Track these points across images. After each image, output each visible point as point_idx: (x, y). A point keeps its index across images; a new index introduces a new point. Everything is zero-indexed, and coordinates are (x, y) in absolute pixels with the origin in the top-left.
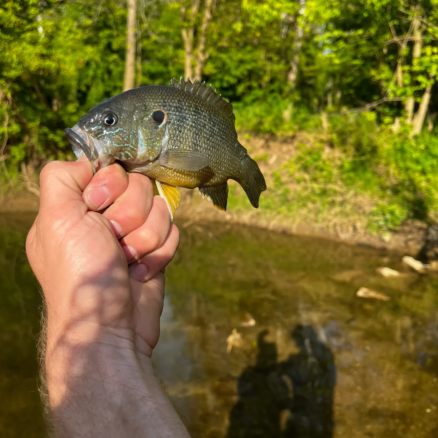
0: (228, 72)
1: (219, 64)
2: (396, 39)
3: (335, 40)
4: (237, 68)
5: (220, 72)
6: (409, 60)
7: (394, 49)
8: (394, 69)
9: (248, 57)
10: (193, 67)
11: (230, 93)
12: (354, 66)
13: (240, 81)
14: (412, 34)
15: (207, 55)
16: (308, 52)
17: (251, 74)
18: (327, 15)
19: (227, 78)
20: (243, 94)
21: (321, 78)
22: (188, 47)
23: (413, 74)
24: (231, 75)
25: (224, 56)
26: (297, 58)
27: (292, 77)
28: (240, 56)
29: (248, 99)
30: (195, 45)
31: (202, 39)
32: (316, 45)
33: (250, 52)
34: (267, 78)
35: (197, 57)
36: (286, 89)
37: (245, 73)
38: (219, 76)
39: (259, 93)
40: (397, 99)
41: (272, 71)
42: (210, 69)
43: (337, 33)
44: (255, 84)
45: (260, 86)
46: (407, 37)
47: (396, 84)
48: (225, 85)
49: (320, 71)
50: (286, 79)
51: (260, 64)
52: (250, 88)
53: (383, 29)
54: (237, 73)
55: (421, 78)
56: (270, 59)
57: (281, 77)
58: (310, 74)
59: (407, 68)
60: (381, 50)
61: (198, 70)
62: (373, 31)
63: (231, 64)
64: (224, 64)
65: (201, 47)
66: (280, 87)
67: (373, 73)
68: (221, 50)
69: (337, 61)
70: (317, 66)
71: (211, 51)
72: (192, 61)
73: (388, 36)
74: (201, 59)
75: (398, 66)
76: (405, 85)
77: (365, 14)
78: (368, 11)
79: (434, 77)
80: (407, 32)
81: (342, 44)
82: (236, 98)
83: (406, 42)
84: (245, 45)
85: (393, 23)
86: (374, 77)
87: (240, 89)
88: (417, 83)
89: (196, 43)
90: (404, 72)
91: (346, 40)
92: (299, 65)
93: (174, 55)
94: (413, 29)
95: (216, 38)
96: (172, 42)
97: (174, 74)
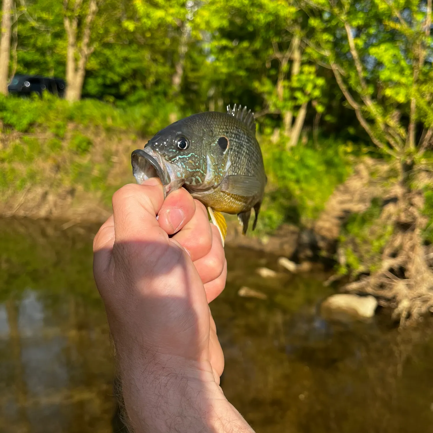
0: (111, 69)
1: (103, 59)
2: (278, 55)
3: (222, 50)
4: (121, 66)
5: (103, 68)
6: (288, 76)
7: (276, 64)
8: (275, 82)
9: (133, 56)
10: (76, 60)
11: (113, 91)
12: (240, 77)
13: (124, 79)
14: (292, 52)
15: (92, 49)
17: (136, 74)
18: (216, 23)
19: (110, 75)
20: (127, 93)
21: (205, 84)
22: (71, 39)
23: (293, 90)
24: (115, 73)
25: (108, 52)
26: (182, 62)
27: (177, 80)
28: (124, 53)
29: (132, 98)
30: (78, 37)
31: (87, 31)
32: (201, 52)
33: (137, 51)
34: (151, 79)
35: (80, 50)
36: (171, 92)
37: (130, 72)
38: (103, 72)
39: (143, 93)
40: (277, 112)
41: (157, 73)
42: (93, 64)
43: (224, 42)
44: (139, 84)
45: (145, 87)
46: (288, 54)
47: (277, 97)
48: (108, 82)
49: (203, 78)
50: (171, 84)
51: (145, 64)
52: (134, 88)
53: (267, 43)
54: (122, 71)
55: (298, 95)
56: (155, 60)
57: (166, 80)
58: (195, 80)
59: (286, 83)
60: (264, 64)
61: (81, 63)
62: (258, 45)
63: (114, 61)
64: (108, 60)
65: (86, 40)
66: (165, 89)
67: (256, 84)
68: (108, 45)
69: (225, 71)
70: (200, 73)
71: (96, 45)
72: (74, 54)
73: (271, 52)
74: (85, 53)
75: (278, 80)
76: (285, 100)
77: (250, 29)
78: (254, 26)
79: (309, 95)
80: (287, 51)
81: (228, 54)
82: (120, 97)
83: (288, 59)
84: (131, 43)
85: (275, 40)
86: (256, 89)
87: (124, 87)
88: (295, 99)
89: (80, 35)
90: (284, 87)
91: (232, 50)
92: (184, 70)
93: (52, 44)
94: (293, 47)
95: (101, 32)
96: (50, 30)
97: (52, 65)
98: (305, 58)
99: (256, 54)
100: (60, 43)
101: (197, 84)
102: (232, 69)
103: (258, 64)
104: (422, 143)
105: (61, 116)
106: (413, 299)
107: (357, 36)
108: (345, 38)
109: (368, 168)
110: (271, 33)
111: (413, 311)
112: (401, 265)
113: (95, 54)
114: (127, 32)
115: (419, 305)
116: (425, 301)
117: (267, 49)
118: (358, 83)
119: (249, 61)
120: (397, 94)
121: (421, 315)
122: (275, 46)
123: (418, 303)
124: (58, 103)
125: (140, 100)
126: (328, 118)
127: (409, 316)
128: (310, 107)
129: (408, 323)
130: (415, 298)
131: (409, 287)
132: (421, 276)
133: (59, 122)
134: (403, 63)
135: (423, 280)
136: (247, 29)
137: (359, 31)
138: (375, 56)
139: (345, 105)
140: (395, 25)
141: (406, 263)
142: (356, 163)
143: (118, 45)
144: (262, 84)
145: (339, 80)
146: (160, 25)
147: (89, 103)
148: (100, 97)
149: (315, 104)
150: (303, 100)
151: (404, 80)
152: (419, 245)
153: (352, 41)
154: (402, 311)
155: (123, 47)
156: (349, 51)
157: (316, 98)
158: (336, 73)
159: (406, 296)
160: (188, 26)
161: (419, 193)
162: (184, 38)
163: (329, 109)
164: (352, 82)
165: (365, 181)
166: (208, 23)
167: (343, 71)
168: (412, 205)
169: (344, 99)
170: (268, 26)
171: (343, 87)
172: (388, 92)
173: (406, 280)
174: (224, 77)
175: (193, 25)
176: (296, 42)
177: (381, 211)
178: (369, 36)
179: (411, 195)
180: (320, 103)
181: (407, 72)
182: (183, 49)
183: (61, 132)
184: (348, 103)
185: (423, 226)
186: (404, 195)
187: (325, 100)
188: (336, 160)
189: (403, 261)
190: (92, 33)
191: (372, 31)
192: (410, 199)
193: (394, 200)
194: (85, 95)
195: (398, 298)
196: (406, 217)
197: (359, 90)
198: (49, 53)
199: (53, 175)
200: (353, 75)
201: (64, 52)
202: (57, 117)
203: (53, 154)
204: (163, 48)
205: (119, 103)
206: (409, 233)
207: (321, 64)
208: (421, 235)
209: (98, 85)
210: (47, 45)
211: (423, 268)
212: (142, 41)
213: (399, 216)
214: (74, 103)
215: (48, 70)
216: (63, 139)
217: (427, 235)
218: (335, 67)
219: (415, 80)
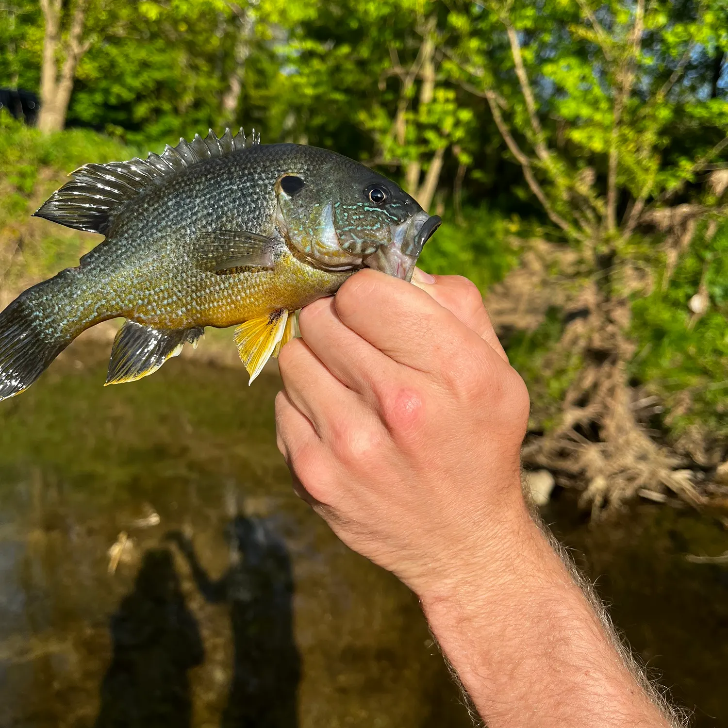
0: (119, 79)
1: (105, 63)
2: (398, 70)
3: (307, 56)
4: (137, 74)
5: (106, 77)
6: (414, 104)
7: (395, 84)
8: (392, 115)
9: (157, 58)
10: (57, 62)
11: (121, 116)
12: (335, 102)
13: (140, 97)
14: (422, 66)
15: (87, 45)
16: (259, 66)
17: (161, 89)
18: (297, 13)
19: (116, 89)
20: (145, 121)
21: (275, 111)
22: (51, 27)
23: (420, 127)
24: (123, 85)
25: (113, 51)
26: (241, 72)
27: (231, 103)
28: (143, 54)
29: (154, 129)
30: (64, 25)
31: (78, 16)
32: (272, 57)
33: (162, 51)
34: (188, 99)
35: (67, 46)
36: (220, 121)
37: (151, 85)
38: (104, 84)
39: (175, 122)
40: (395, 163)
41: (197, 89)
42: (89, 69)
43: (309, 45)
44: (166, 106)
45: (176, 111)
46: (414, 68)
47: (395, 138)
48: (113, 100)
49: (276, 99)
50: (220, 106)
51: (177, 73)
52: (158, 112)
53: (380, 51)
54: (136, 83)
55: (431, 135)
56: (194, 68)
57: (213, 101)
58: (260, 103)
59: (411, 116)
60: (375, 83)
61: (67, 68)
62: (364, 52)
63: (124, 66)
64: (113, 64)
65: (77, 30)
66: (210, 116)
67: (362, 116)
68: (114, 40)
69: (309, 91)
70: (272, 91)
71: (94, 39)
72: (55, 52)
73: (386, 64)
74: (73, 50)
75: (398, 111)
76: (408, 143)
77: (354, 25)
78: (359, 21)
79: (449, 136)
80: (413, 63)
81: (316, 64)
82: (133, 126)
83: (413, 77)
84: (154, 36)
85: (395, 45)
86: (362, 123)
87: (141, 110)
88: (424, 142)
89: (65, 21)
90: (407, 122)
91: (323, 58)
92: (243, 85)
93: (17, 33)
94: (423, 59)
95: (104, 18)
96: (15, 10)
97: (15, 67)
98: (441, 77)
99: (362, 64)
100: (32, 32)
101: (264, 109)
102: (321, 90)
103: (366, 82)
104: (626, 222)
105: (29, 156)
106: (611, 476)
107: (525, 45)
108: (506, 46)
109: (540, 257)
110: (388, 35)
111: (611, 495)
112: (592, 418)
113: (93, 54)
114: (147, 21)
115: (622, 486)
116: (631, 479)
117: (380, 60)
118: (527, 122)
119: (350, 78)
120: (590, 138)
121: (625, 502)
122: (394, 56)
123: (620, 481)
124: (24, 133)
125: (167, 133)
126: (477, 175)
127: (606, 502)
128: (449, 156)
129: (604, 515)
130: (616, 474)
131: (606, 454)
132: (624, 438)
133: (26, 167)
134: (597, 91)
135: (628, 443)
136: (348, 25)
137: (529, 36)
138: (552, 78)
139: (506, 157)
140: (587, 33)
141: (601, 415)
142: (523, 249)
143: (131, 40)
144: (373, 117)
145: (497, 114)
146: (202, 15)
147: (78, 135)
148: (97, 126)
149: (457, 150)
150: (438, 144)
151: (598, 117)
152: (622, 386)
153: (517, 54)
154: (594, 496)
155: (140, 42)
156: (513, 67)
157: (459, 141)
158: (492, 104)
159: (601, 471)
160: (252, 15)
161: (622, 303)
162: (245, 33)
163: (479, 161)
164: (519, 120)
165: (536, 279)
166: (283, 13)
167: (503, 102)
168: (611, 321)
169: (504, 147)
170: (383, 21)
171: (504, 128)
172: (577, 135)
173: (601, 444)
174: (308, 101)
175: (258, 14)
176: (428, 48)
177: (562, 331)
178: (543, 45)
179: (609, 306)
180: (465, 150)
181: (604, 105)
182: (243, 52)
183: (28, 183)
184: (511, 153)
185: (628, 356)
186: (598, 305)
187: (473, 146)
188: (490, 243)
189: (596, 413)
190: (87, 20)
191: (547, 38)
192: (608, 312)
193: (584, 313)
194: (71, 122)
195: (588, 474)
196: (603, 340)
197: (529, 134)
198: (11, 47)
199: (10, 257)
200: (519, 108)
201: (37, 47)
202: (21, 157)
203: (11, 221)
204: (209, 48)
205: (130, 136)
206: (606, 367)
207: (468, 88)
208: (625, 370)
209: (96, 105)
210: (7, 34)
211: (628, 424)
212: (173, 36)
213: (590, 339)
214: (52, 135)
215: (9, 76)
216: (30, 195)
217: (634, 370)
218: (491, 95)
219: (617, 121)
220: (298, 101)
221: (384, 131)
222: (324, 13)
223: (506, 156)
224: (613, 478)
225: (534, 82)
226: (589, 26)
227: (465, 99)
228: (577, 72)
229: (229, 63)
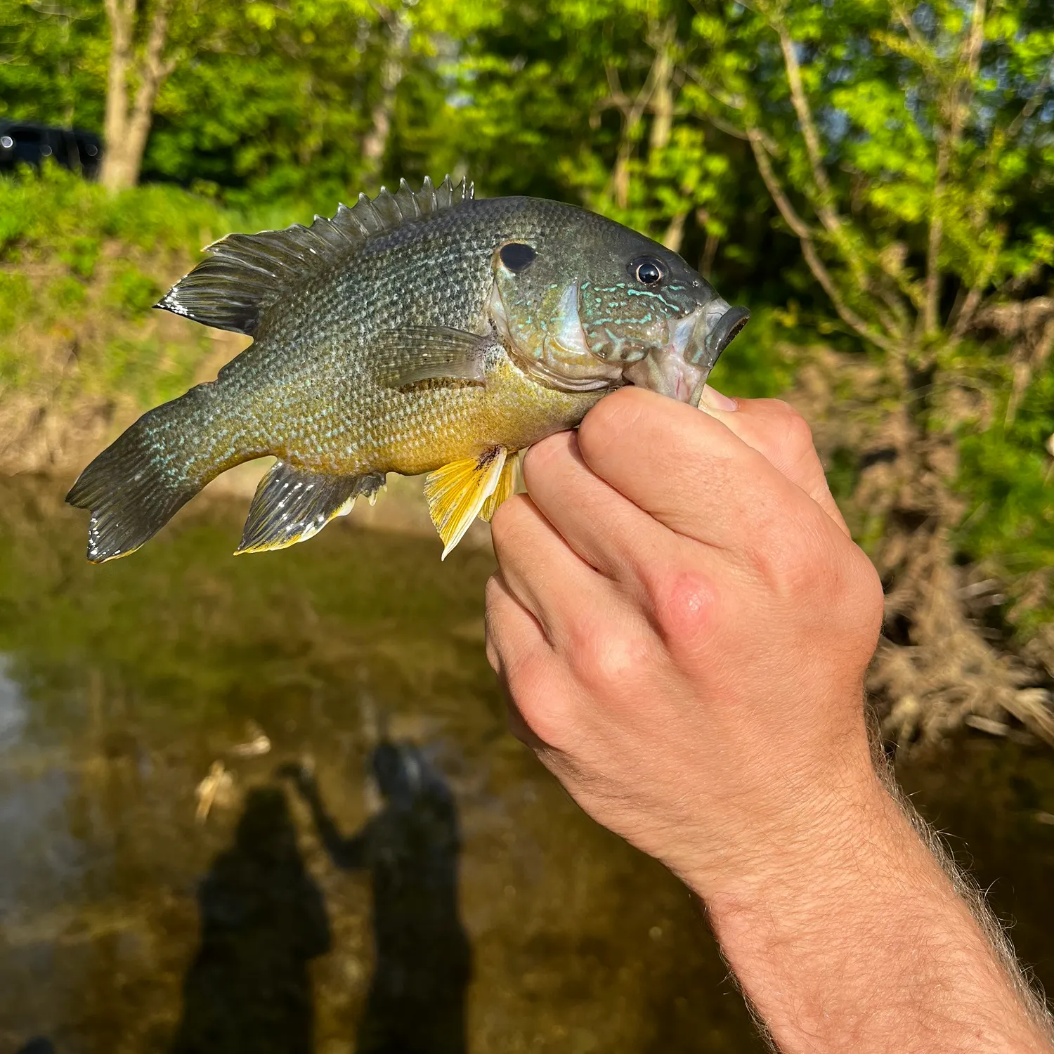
0: (215, 113)
1: (196, 90)
2: (619, 100)
3: (486, 80)
4: (240, 106)
5: (197, 111)
6: (642, 149)
7: (614, 120)
8: (610, 165)
9: (271, 83)
10: (129, 89)
11: (218, 166)
12: (526, 146)
13: (245, 140)
14: (654, 94)
15: (171, 64)
16: (415, 94)
17: (276, 127)
18: (472, 17)
19: (211, 128)
20: (253, 173)
21: (440, 158)
22: (120, 39)
23: (651, 183)
24: (222, 122)
25: (207, 73)
26: (389, 103)
27: (375, 147)
28: (249, 77)
29: (265, 185)
30: (139, 34)
31: (158, 22)
32: (435, 80)
33: (277, 72)
34: (313, 141)
35: (142, 66)
36: (359, 175)
37: (261, 121)
38: (193, 120)
39: (293, 175)
41: (327, 126)
42: (173, 99)
43: (489, 63)
44: (282, 152)
45: (296, 159)
46: (642, 97)
47: (614, 199)
48: (207, 144)
49: (439, 142)
50: (360, 153)
51: (299, 103)
52: (270, 161)
53: (592, 71)
54: (240, 119)
55: (666, 195)
56: (323, 97)
57: (349, 144)
58: (415, 148)
59: (637, 167)
60: (585, 119)
61: (142, 98)
62: (569, 72)
63: (222, 94)
64: (207, 93)
65: (156, 42)
66: (344, 167)
67: (565, 166)
68: (207, 57)
69: (490, 130)
70: (435, 131)
71: (180, 55)
72: (126, 74)
73: (601, 91)
74: (151, 72)
75: (618, 159)
76: (632, 206)
77: (555, 34)
78: (562, 27)
79: (691, 195)
80: (640, 89)
81: (500, 92)
82: (232, 180)
83: (641, 111)
84: (265, 52)
85: (614, 63)
86: (565, 176)
87: (248, 158)
88: (656, 204)
89: (140, 30)
90: (632, 175)
91: (509, 81)
92: (393, 122)
93: (72, 48)
94: (656, 82)
95: (195, 26)
96: (69, 14)
97: (69, 96)
98: (682, 109)
99: (566, 92)
100: (93, 46)
101: (422, 156)
102: (507, 128)
103: (571, 117)
104: (954, 322)
105: (88, 223)
106: (926, 696)
107: (806, 62)
108: (780, 64)
109: (825, 374)
110: (604, 48)
111: (926, 724)
112: (900, 611)
113: (179, 77)
114: (256, 30)
115: (943, 710)
116: (956, 701)
117: (593, 85)
118: (809, 176)
119: (551, 110)
120: (900, 200)
121: (947, 734)
122: (613, 78)
123: (939, 703)
124: (82, 191)
125: (283, 191)
126: (733, 252)
127: (918, 734)
128: (691, 226)
129: (915, 752)
130: (932, 692)
131: (918, 664)
132: (946, 639)
133: (83, 239)
134: (912, 131)
135: (952, 648)
136: (546, 33)
137: (811, 50)
138: (846, 111)
139: (777, 227)
140: (899, 44)
141: (911, 606)
142: (799, 363)
143: (233, 57)
144: (581, 167)
145: (764, 165)
146: (337, 20)
147: (157, 193)
148: (183, 180)
149: (703, 217)
150: (675, 207)
151: (912, 169)
152: (944, 564)
153: (794, 75)
154: (901, 723)
155: (245, 60)
156: (789, 95)
157: (707, 204)
158: (757, 149)
159: (911, 688)
160: (407, 20)
161: (946, 442)
162: (397, 46)
163: (736, 233)
164: (795, 172)
165: (818, 407)
166: (452, 18)
167: (773, 147)
168: (928, 468)
169: (773, 211)
170: (597, 28)
171: (773, 184)
172: (880, 197)
173: (912, 648)
174: (487, 145)
175: (416, 19)
176: (662, 68)
177: (856, 482)
178: (833, 63)
179: (925, 446)
180: (715, 216)
181: (921, 152)
182: (393, 74)
183: (87, 262)
184: (784, 221)
185: (954, 520)
186: (910, 446)
187: (728, 211)
188: (751, 353)
189: (905, 603)
190: (172, 26)
191: (840, 52)
192: (924, 455)
193: (888, 455)
194: (148, 175)
195: (893, 692)
196: (915, 497)
197: (811, 192)
198: (62, 68)
199: (61, 367)
200: (796, 155)
201: (101, 68)
202: (77, 225)
203: (63, 316)
204: (344, 68)
205: (231, 195)
206: (920, 536)
207: (722, 125)
208: (947, 541)
209: (182, 150)
210: (58, 49)
211: (953, 620)
212: (293, 50)
213: (897, 495)
214: (121, 193)
215: (61, 109)
216: (89, 279)
217: (962, 541)
218: (756, 136)
219: (941, 175)
220: (471, 144)
221: (597, 189)
222: (511, 16)
223: (777, 225)
224: (930, 699)
225: (819, 117)
226: (903, 33)
227: (717, 142)
228: (883, 102)
229: (373, 89)
